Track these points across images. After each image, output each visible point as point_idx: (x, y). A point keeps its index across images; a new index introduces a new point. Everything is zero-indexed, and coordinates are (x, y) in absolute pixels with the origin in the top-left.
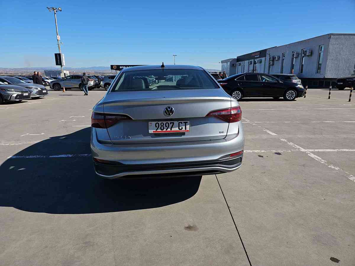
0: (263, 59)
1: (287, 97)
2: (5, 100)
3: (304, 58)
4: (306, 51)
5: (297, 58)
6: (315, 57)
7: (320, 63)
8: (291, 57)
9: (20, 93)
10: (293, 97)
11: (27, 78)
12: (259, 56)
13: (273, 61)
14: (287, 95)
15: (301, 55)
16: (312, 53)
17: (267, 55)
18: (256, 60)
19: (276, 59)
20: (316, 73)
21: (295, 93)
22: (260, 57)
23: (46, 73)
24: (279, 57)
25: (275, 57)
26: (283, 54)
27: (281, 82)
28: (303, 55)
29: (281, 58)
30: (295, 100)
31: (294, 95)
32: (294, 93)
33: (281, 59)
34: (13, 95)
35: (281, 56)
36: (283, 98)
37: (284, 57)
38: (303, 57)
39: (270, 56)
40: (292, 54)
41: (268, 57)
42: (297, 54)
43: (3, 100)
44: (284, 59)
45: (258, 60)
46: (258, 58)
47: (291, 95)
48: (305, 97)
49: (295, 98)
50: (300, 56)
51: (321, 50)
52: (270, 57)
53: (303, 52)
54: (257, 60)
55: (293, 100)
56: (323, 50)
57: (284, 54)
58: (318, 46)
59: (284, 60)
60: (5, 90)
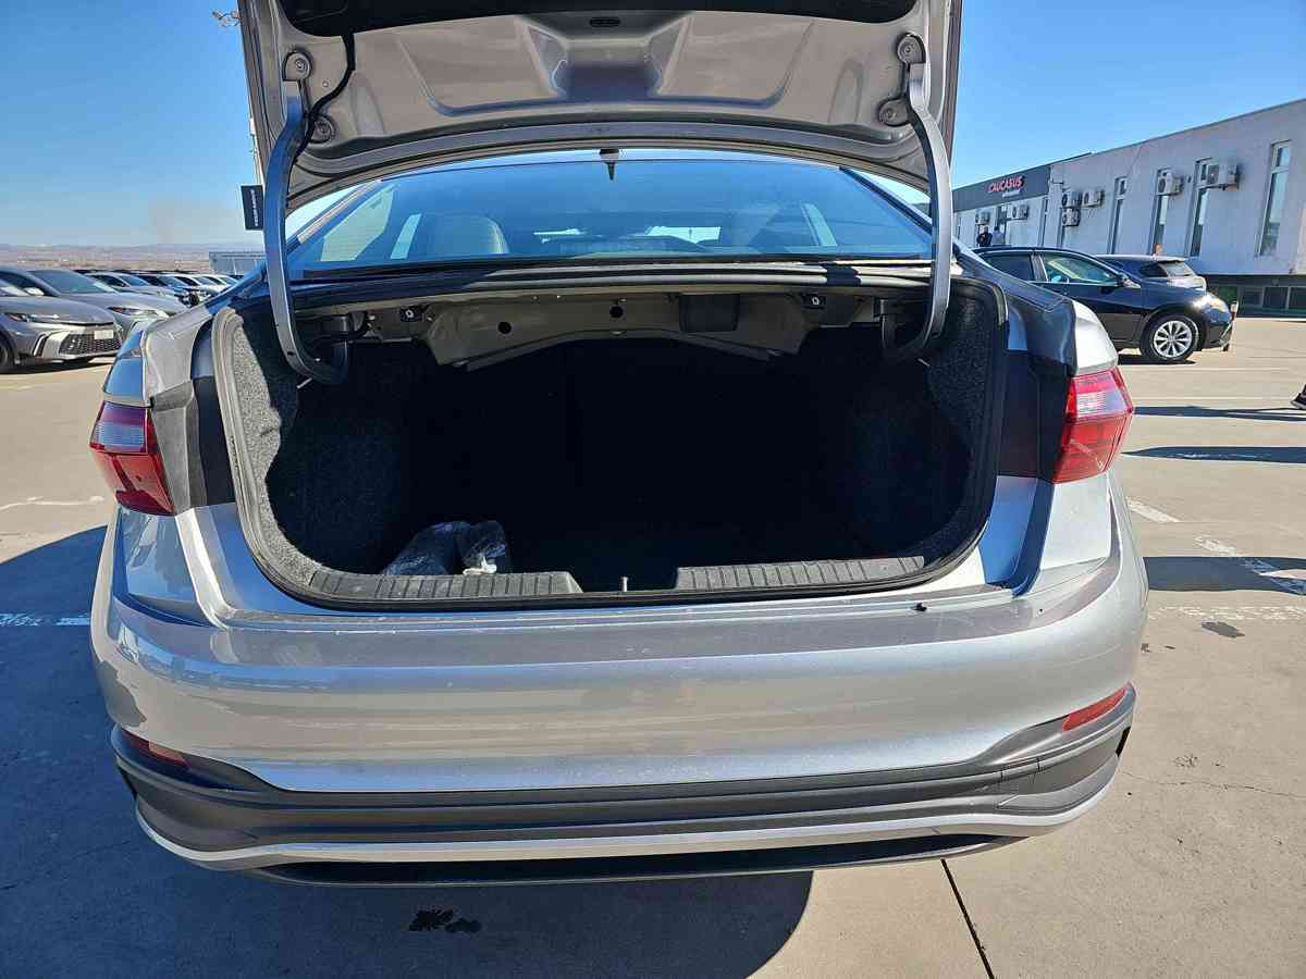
0: (1036, 203)
1: (1158, 348)
2: (23, 356)
3: (1204, 197)
4: (1215, 169)
5: (1176, 194)
6: (1252, 191)
7: (1272, 220)
8: (1152, 190)
9: (80, 330)
10: (1184, 348)
11: (145, 278)
12: (1017, 192)
13: (1077, 209)
14: (1157, 338)
15: (1195, 185)
16: (1238, 176)
17: (1051, 186)
18: (1008, 209)
19: (1090, 202)
20: (1256, 256)
21: (1193, 332)
22: (1021, 196)
23: (215, 261)
24: (1103, 196)
25: (1087, 195)
26: (1117, 180)
27: (1130, 284)
28: (1202, 184)
29: (1111, 199)
30: (1188, 359)
31: (1189, 340)
32: (1187, 331)
33: (1109, 200)
34: (52, 338)
35: (1109, 190)
36: (1137, 352)
37: (1123, 192)
38: (1202, 192)
39: (1064, 190)
40: (1154, 181)
41: (1055, 196)
42: (1179, 181)
43: (12, 358)
44: (1120, 202)
45: (1015, 209)
46: (1014, 198)
47: (1173, 339)
48: (1226, 349)
49: (1188, 353)
50: (1188, 186)
51: (1278, 165)
52: (1065, 196)
53: (1204, 171)
54: (1010, 208)
55: (1183, 360)
56: (1285, 160)
57: (1123, 182)
58: (1268, 147)
59: (1122, 207)
60: (20, 316)
